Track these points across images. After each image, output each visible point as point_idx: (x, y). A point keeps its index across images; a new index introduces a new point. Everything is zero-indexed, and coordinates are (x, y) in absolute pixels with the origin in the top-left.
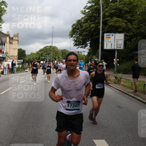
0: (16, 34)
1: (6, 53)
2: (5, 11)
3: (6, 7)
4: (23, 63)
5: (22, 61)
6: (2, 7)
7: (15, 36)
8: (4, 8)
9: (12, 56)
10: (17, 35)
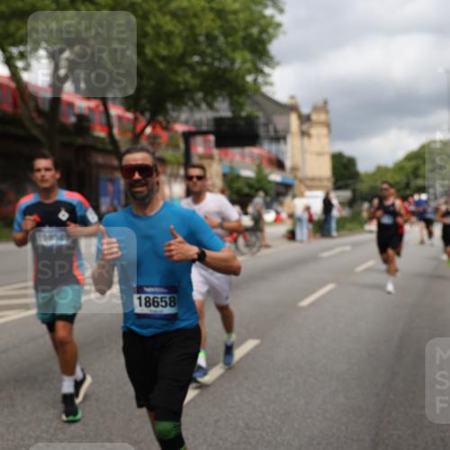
0: (320, 103)
1: (294, 169)
2: (279, 25)
3: (281, 11)
4: (351, 203)
5: (347, 194)
6: (269, 12)
7: (316, 109)
8: (272, 17)
9: (313, 179)
10: (323, 107)
